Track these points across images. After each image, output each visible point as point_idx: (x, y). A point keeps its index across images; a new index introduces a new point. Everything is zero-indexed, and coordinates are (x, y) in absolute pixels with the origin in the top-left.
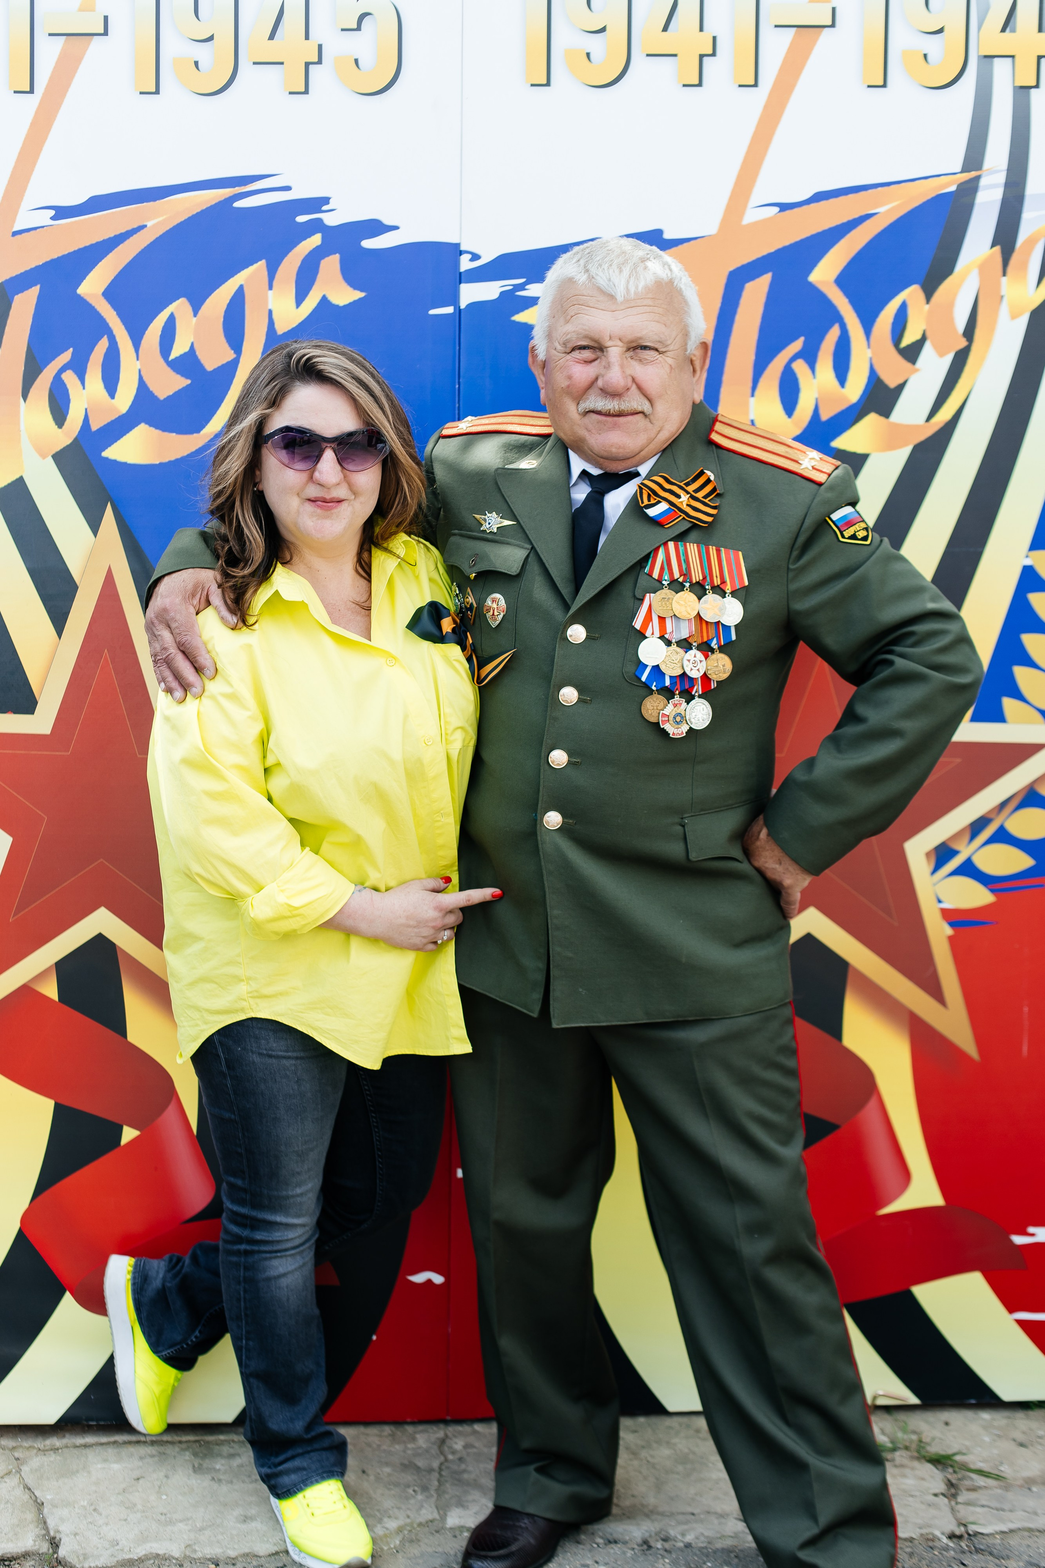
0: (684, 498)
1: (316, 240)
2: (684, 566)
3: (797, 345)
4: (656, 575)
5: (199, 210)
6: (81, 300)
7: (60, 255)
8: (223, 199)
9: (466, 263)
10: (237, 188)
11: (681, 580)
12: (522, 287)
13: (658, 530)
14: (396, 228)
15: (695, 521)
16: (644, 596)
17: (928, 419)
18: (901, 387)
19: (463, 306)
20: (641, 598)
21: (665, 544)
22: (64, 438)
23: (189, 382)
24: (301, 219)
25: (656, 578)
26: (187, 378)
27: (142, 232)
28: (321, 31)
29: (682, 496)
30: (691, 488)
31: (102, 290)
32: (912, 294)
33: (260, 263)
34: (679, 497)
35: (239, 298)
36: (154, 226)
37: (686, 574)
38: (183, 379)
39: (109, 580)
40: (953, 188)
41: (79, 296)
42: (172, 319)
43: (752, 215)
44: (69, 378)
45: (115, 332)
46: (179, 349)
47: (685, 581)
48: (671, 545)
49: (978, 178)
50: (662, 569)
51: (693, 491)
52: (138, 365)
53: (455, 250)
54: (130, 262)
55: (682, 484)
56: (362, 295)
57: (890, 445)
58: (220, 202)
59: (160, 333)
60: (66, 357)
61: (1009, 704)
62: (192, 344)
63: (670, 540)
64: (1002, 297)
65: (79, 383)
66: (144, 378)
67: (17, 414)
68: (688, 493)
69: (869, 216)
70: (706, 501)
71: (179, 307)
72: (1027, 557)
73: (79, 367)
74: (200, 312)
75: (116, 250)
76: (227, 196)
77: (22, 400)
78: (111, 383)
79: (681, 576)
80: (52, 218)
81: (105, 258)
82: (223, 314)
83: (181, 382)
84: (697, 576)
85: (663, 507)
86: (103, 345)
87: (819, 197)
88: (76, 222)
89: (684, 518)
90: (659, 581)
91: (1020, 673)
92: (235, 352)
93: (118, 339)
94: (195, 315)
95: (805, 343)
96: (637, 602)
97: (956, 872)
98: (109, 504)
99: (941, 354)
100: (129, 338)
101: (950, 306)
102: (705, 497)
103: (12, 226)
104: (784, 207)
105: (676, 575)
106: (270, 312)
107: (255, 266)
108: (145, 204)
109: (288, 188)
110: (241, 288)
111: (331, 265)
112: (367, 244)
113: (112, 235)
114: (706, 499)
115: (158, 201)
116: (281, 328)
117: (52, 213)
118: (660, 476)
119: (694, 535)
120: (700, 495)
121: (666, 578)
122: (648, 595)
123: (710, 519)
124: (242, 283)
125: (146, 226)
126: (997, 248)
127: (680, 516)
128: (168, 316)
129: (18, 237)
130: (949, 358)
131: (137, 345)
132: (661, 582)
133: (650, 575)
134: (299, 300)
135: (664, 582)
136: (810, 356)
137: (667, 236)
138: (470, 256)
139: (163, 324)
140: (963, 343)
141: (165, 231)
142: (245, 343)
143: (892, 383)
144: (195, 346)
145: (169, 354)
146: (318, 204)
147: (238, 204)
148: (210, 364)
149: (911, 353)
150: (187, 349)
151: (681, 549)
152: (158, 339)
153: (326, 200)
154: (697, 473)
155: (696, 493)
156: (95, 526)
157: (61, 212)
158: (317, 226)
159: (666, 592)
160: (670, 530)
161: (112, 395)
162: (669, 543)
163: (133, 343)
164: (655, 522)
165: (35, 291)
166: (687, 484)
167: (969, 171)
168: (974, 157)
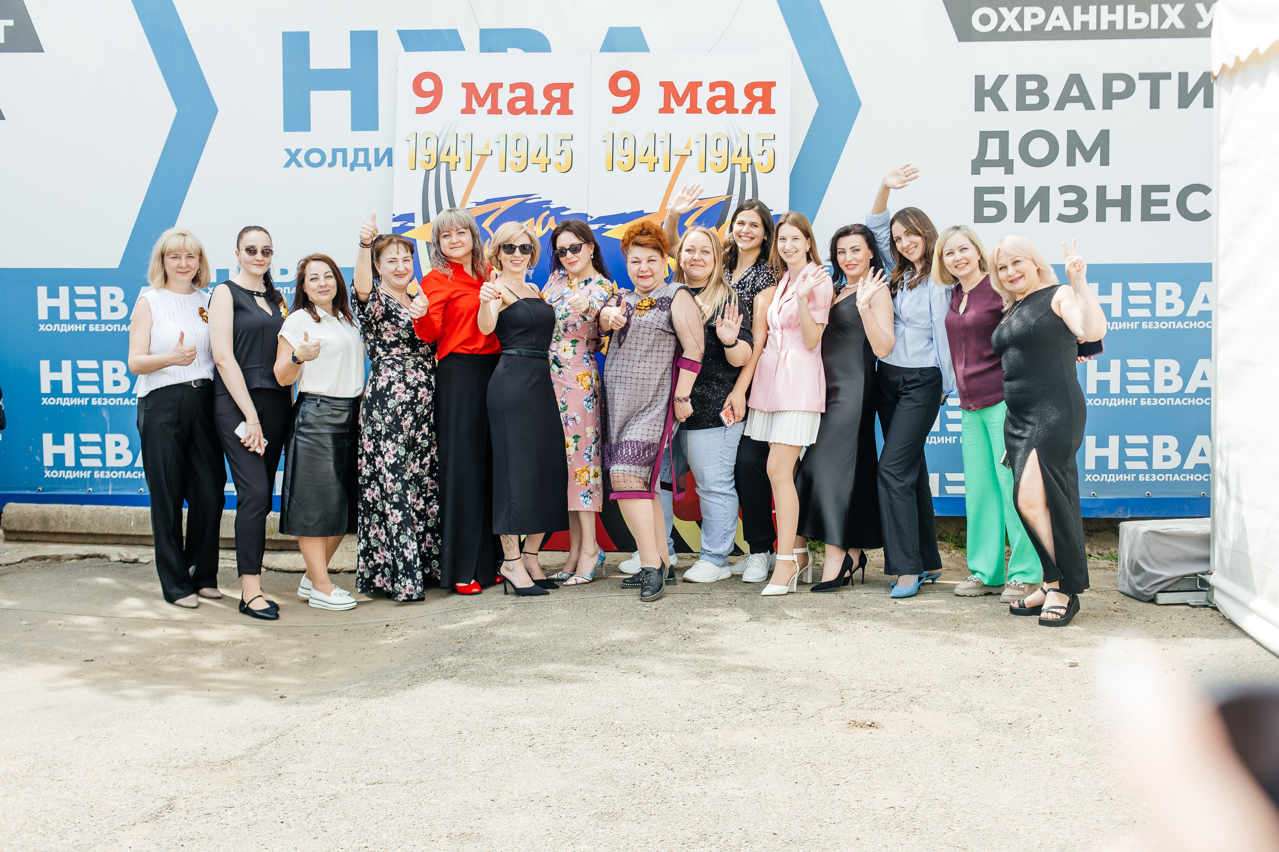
1: (548, 212)
5: (515, 204)
9: (589, 219)
10: (526, 198)
12: (605, 226)
24: (544, 206)
28: (550, 155)
31: (489, 223)
36: (504, 207)
40: (725, 199)
49: (731, 197)
53: (586, 215)
54: (497, 217)
58: (521, 202)
75: (492, 214)
76: (523, 200)
80: (475, 205)
81: (489, 217)
88: (481, 206)
108: (502, 201)
109: (541, 198)
111: (552, 219)
112: (562, 213)
113: (491, 211)
115: (506, 201)
125: (501, 208)
134: (543, 229)
137: (644, 212)
138: (591, 217)
146: (549, 202)
147: (527, 202)
153: (551, 201)
157: (478, 204)
158: (548, 208)
167: (729, 196)
168: (730, 191)
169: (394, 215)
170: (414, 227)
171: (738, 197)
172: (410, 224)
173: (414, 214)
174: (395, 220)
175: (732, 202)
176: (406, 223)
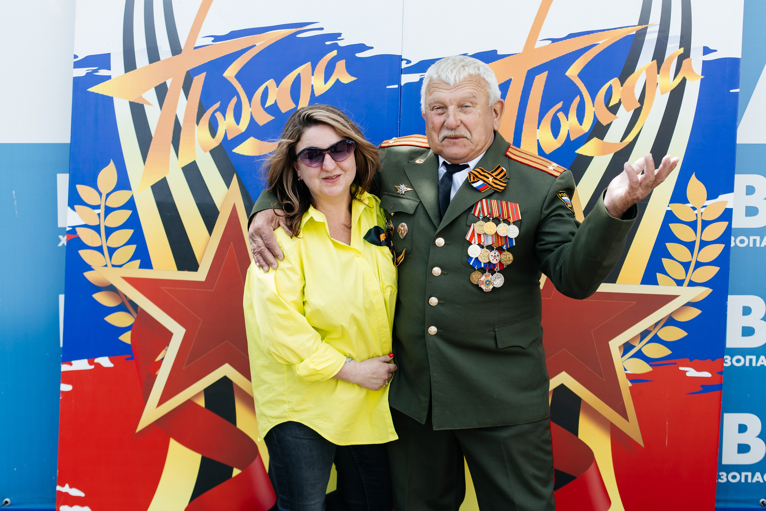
0: (491, 179)
1: (334, 53)
2: (490, 210)
3: (559, 105)
4: (476, 214)
5: (280, 38)
6: (225, 79)
7: (216, 58)
8: (292, 33)
9: (404, 65)
10: (298, 28)
11: (488, 216)
13: (478, 194)
14: (372, 48)
15: (496, 189)
16: (471, 225)
17: (621, 141)
18: (609, 125)
19: (402, 84)
20: (470, 225)
21: (481, 200)
22: (215, 143)
23: (274, 118)
24: (328, 43)
25: (477, 216)
26: (273, 116)
27: (254, 48)
29: (490, 177)
30: (494, 174)
31: (235, 75)
32: (614, 82)
33: (308, 63)
34: (488, 178)
35: (298, 79)
36: (260, 45)
37: (491, 214)
38: (271, 116)
39: (234, 210)
40: (634, 33)
41: (224, 77)
42: (266, 89)
43: (539, 44)
44: (218, 115)
45: (240, 95)
46: (269, 103)
47: (490, 217)
48: (484, 200)
49: (647, 28)
50: (479, 211)
51: (495, 176)
52: (250, 110)
53: (400, 59)
54: (248, 62)
55: (489, 172)
56: (356, 79)
57: (603, 152)
58: (290, 35)
59: (261, 95)
60: (217, 105)
61: (660, 276)
62: (276, 100)
63: (484, 198)
64: (658, 83)
65: (223, 117)
66: (253, 116)
67: (193, 131)
68: (492, 176)
69: (594, 45)
70: (501, 180)
71: (270, 83)
72: (668, 206)
73: (223, 110)
74: (280, 86)
75: (241, 56)
76: (293, 32)
77: (196, 125)
78: (238, 118)
79: (488, 215)
80: (213, 41)
81: (237, 60)
82: (290, 86)
83: (270, 118)
84: (496, 214)
85: (480, 183)
86: (234, 100)
87: (571, 36)
88: (224, 43)
89: (490, 188)
90: (478, 217)
91: (666, 262)
92: (295, 105)
93: (241, 98)
94: (277, 87)
95: (563, 104)
96: (468, 227)
97: (633, 356)
98: (235, 174)
99: (628, 110)
100: (246, 97)
101: (633, 87)
102: (501, 178)
103: (194, 45)
104: (554, 40)
105: (486, 214)
106: (312, 86)
107: (306, 64)
108: (255, 35)
109: (322, 29)
110: (299, 74)
111: (341, 65)
112: (358, 55)
113: (240, 50)
114: (501, 179)
115: (261, 34)
116: (317, 93)
117: (213, 39)
118: (479, 169)
119: (495, 195)
120: (498, 177)
121: (481, 216)
122: (473, 224)
123: (503, 188)
124: (300, 72)
125: (255, 45)
126: (655, 61)
127: (489, 187)
128: (265, 87)
129: (197, 50)
130: (632, 112)
131: (250, 101)
132: (479, 218)
133: (474, 214)
134: (326, 81)
135: (480, 218)
136: (566, 110)
137: (499, 53)
138: (406, 62)
139: (262, 91)
140: (639, 105)
141: (264, 48)
142: (300, 100)
143: (605, 123)
144: (277, 101)
145: (265, 105)
146: (336, 36)
147: (298, 36)
148: (284, 110)
149: (614, 110)
150: (273, 103)
151: (489, 202)
152: (260, 98)
153: (340, 34)
154: (497, 167)
155: (496, 176)
156: (228, 184)
157: (217, 39)
158: (335, 47)
159: (481, 222)
160: (484, 193)
161: (238, 124)
162: (483, 199)
163: (248, 99)
164: (476, 190)
165: (204, 75)
166: (492, 172)
167: (642, 25)
168: (644, 18)
169: (76, 57)
170: (109, 78)
171: (657, 28)
172: (103, 72)
173: (110, 54)
174: (78, 65)
175: (648, 37)
176: (96, 71)
